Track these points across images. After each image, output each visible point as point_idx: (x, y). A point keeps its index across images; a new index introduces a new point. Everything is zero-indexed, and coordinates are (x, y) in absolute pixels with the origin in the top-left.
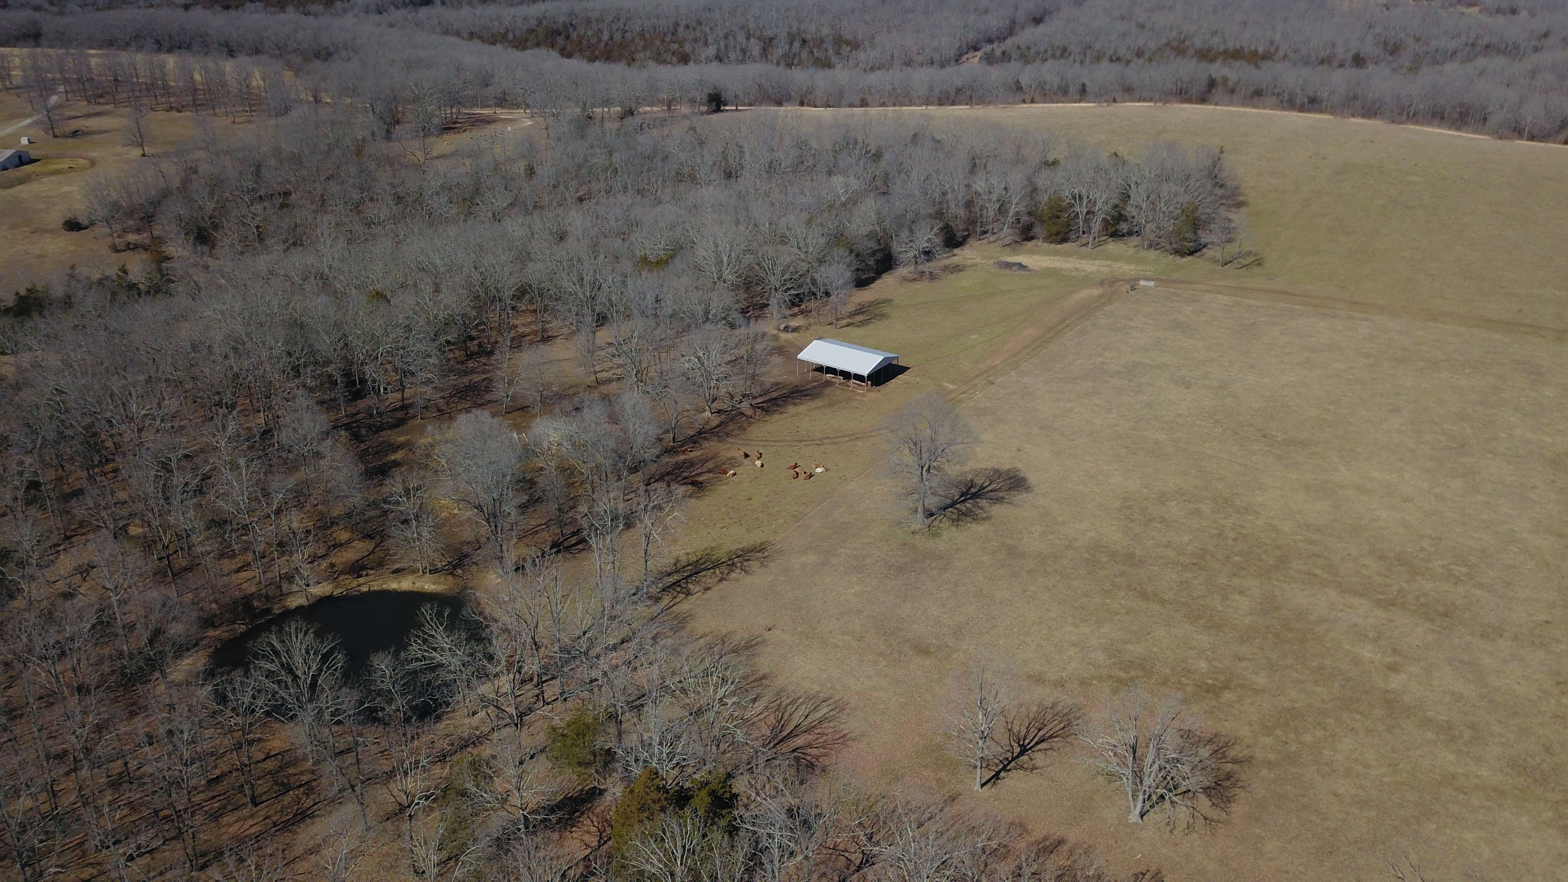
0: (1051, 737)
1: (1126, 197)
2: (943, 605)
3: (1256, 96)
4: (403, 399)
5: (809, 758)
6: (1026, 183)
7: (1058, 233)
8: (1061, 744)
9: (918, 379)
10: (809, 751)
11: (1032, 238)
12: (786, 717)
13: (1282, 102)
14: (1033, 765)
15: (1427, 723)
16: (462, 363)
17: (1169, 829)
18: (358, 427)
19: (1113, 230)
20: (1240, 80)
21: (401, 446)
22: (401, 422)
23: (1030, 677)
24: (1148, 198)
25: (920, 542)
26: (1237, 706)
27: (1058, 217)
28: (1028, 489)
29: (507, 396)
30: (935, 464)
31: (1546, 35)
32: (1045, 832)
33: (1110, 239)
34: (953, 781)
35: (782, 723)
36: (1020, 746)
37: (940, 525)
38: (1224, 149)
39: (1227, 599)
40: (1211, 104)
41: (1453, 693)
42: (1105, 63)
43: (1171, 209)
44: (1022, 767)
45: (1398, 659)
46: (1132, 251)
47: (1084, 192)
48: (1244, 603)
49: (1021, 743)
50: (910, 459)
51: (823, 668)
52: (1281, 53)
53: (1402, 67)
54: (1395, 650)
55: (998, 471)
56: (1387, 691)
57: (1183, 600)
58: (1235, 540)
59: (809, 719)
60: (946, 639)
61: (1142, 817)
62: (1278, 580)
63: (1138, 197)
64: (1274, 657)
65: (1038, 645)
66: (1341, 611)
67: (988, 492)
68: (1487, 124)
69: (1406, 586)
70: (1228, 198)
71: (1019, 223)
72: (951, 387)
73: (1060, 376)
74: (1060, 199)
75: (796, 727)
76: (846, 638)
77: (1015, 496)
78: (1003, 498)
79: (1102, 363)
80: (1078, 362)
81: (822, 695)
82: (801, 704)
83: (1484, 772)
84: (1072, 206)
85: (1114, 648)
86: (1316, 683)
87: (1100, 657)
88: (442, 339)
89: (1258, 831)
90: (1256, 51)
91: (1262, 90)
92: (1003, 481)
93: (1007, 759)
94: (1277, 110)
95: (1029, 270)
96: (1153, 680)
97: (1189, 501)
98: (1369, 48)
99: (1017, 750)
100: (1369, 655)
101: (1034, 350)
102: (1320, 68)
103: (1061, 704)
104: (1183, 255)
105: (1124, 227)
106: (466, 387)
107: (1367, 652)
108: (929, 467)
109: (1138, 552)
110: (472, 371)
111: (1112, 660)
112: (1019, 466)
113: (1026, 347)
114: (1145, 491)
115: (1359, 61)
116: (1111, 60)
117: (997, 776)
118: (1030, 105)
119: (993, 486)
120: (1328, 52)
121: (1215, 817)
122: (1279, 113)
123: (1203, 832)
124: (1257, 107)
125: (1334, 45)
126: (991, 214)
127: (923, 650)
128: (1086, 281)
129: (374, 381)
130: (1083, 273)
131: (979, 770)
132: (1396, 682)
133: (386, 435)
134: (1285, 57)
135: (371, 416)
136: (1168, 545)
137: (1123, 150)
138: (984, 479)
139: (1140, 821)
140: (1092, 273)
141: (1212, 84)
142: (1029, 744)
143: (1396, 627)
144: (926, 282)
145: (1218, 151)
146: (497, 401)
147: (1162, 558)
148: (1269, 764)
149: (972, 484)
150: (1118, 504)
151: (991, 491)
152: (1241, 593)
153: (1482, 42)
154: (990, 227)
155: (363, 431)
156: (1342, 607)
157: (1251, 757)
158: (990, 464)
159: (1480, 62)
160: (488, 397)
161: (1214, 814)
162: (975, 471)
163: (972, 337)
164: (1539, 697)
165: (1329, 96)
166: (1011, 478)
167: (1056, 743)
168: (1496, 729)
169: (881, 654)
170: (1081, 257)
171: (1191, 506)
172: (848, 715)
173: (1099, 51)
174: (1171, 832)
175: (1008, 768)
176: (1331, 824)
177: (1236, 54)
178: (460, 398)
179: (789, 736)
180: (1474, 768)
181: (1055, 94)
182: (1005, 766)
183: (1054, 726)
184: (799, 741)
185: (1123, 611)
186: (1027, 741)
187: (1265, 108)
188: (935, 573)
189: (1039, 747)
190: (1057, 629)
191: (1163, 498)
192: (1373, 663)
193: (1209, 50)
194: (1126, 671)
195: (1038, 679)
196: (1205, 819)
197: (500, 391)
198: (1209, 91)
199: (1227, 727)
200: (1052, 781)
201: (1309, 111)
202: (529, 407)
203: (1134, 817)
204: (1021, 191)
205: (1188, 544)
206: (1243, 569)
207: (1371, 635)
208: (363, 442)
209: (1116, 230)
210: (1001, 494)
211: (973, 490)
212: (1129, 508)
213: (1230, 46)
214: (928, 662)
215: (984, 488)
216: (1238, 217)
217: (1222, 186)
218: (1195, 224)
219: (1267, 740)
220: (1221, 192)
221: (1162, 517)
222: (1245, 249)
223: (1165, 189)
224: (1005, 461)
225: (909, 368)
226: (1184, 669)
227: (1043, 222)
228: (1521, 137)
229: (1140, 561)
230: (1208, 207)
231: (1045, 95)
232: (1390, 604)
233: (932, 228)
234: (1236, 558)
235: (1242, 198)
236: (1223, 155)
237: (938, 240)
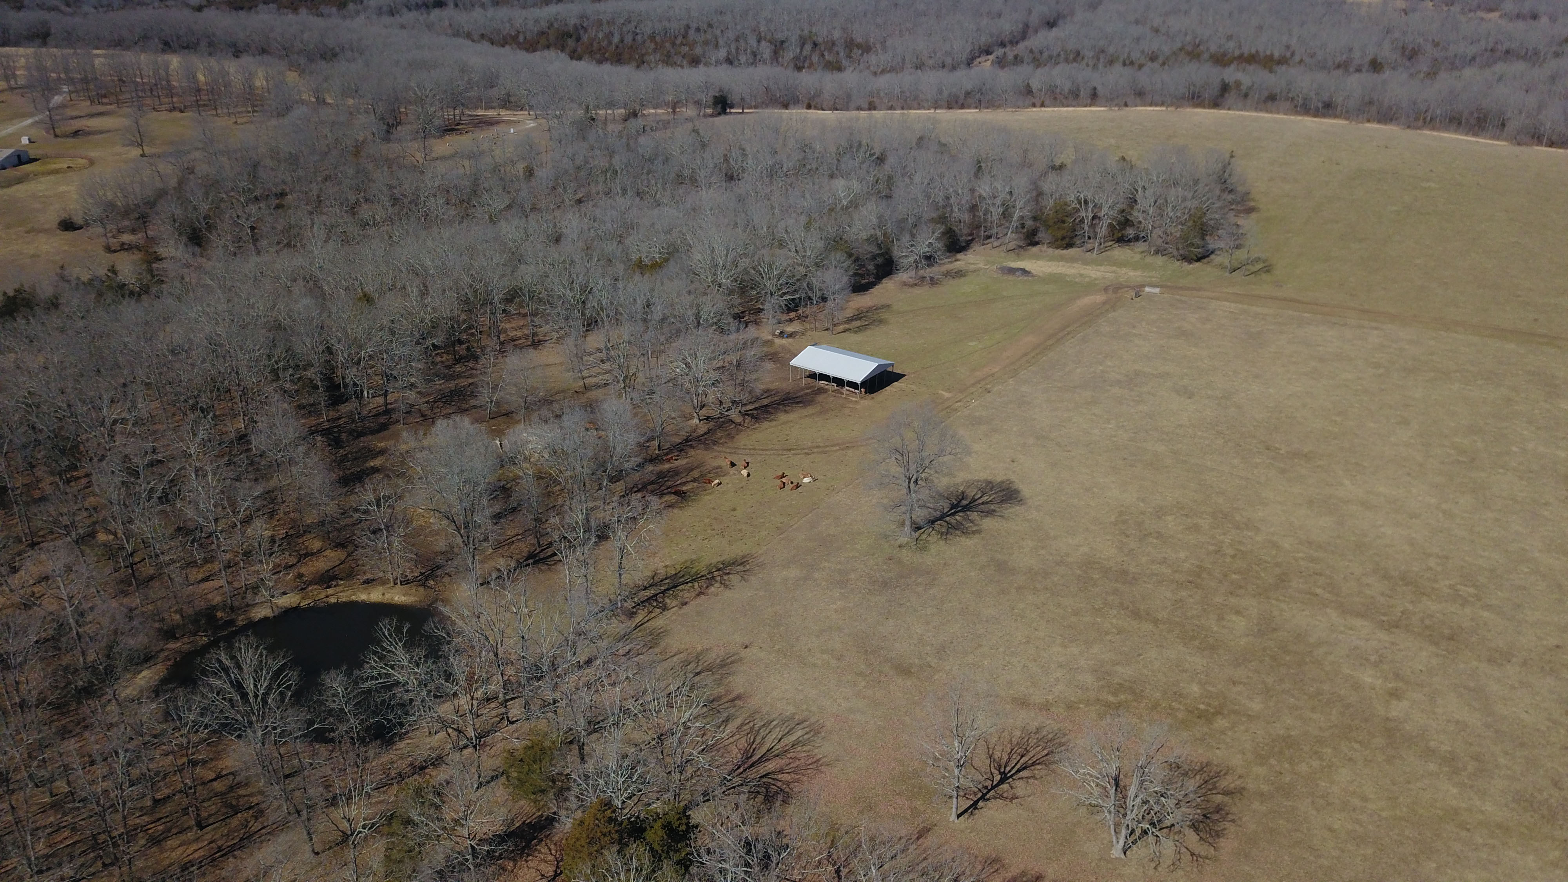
0: (1033, 764)
1: (1132, 202)
2: (928, 623)
3: (1270, 100)
4: (386, 404)
5: (779, 784)
6: (1031, 187)
7: (1063, 238)
8: (1043, 772)
9: (913, 387)
10: (780, 776)
11: (1036, 244)
12: (758, 741)
13: (1296, 107)
14: (1014, 794)
15: (1429, 753)
16: (449, 367)
17: (1153, 865)
18: (339, 432)
19: (1120, 235)
20: (1253, 85)
21: (382, 452)
22: (384, 427)
23: (1014, 700)
24: (1155, 202)
25: (906, 555)
26: (1230, 733)
27: (1063, 222)
28: (1021, 501)
29: (492, 402)
30: (923, 475)
32: (1022, 867)
33: (1116, 245)
34: (929, 811)
35: (754, 746)
36: (1000, 773)
37: (928, 539)
38: (1234, 154)
39: (1223, 619)
40: (1223, 108)
41: (1457, 722)
42: (1118, 68)
43: (1178, 214)
44: (1001, 797)
45: (1400, 684)
46: (1137, 257)
47: (1090, 197)
48: (1240, 624)
49: (1002, 770)
50: (896, 470)
51: (800, 688)
52: (1297, 58)
53: (1419, 72)
54: (1397, 676)
55: (991, 482)
56: (1388, 719)
57: (1177, 619)
58: (1233, 557)
59: (782, 743)
60: (929, 659)
61: (1125, 853)
62: (1277, 600)
63: (1145, 202)
64: (1270, 680)
65: (1024, 666)
66: (1341, 632)
67: (979, 504)
68: (1506, 129)
69: (1410, 607)
70: (1237, 203)
71: (1023, 227)
72: (947, 395)
73: (1059, 385)
74: (1065, 204)
75: (768, 751)
76: (825, 656)
77: (1007, 509)
78: (994, 511)
79: (1102, 371)
80: (1078, 370)
81: (797, 717)
82: (775, 727)
84: (1077, 210)
85: (1103, 669)
86: (1313, 709)
87: (1088, 679)
88: (429, 342)
89: (1247, 868)
90: (1272, 55)
91: (1276, 95)
92: (995, 493)
93: (986, 787)
94: (1291, 115)
95: (1033, 276)
96: (1143, 705)
97: (1187, 516)
98: (1386, 53)
99: (998, 778)
100: (1370, 680)
101: (1033, 357)
102: (1336, 73)
103: (1045, 729)
104: (1190, 261)
105: (1130, 232)
106: (451, 391)
107: (1367, 677)
108: (917, 478)
109: (1132, 569)
110: (460, 376)
111: (1100, 683)
112: (1013, 478)
113: (1026, 355)
114: (1142, 505)
115: (1376, 66)
116: (1124, 64)
117: (974, 805)
118: (1040, 109)
119: (985, 498)
120: (1344, 57)
121: (1202, 853)
122: (1292, 117)
123: (1189, 869)
124: (1271, 112)
125: (1351, 50)
126: (995, 218)
127: (905, 671)
128: (1090, 287)
129: (355, 385)
130: (1087, 279)
131: (955, 799)
132: (1397, 709)
133: (366, 441)
134: (1301, 61)
135: (353, 421)
136: (1164, 561)
137: (1131, 155)
138: (976, 490)
139: (1123, 856)
140: (1096, 279)
141: (1225, 88)
142: (1010, 771)
143: (1399, 650)
144: (927, 288)
145: (1228, 155)
146: (481, 407)
147: (1156, 575)
148: (1262, 796)
149: (963, 496)
150: (1113, 519)
151: (983, 503)
152: (1238, 613)
153: (1503, 48)
154: (994, 231)
155: (344, 436)
156: (1342, 629)
157: (1244, 789)
158: (983, 476)
159: (1500, 67)
160: (473, 402)
161: (1201, 849)
162: (967, 482)
163: (971, 344)
164: (1548, 728)
165: (1344, 100)
166: (1003, 490)
167: (1038, 770)
168: (1502, 761)
169: (860, 674)
170: (1086, 263)
171: (1189, 520)
172: (823, 738)
173: (1112, 55)
174: (1155, 868)
175: (987, 797)
176: (1325, 862)
177: (1252, 59)
178: (445, 403)
179: (760, 761)
180: (1478, 803)
181: (1065, 98)
182: (984, 795)
183: (1036, 753)
184: (771, 766)
185: (1114, 630)
186: (1008, 769)
187: (1278, 113)
188: (920, 589)
189: (1021, 774)
190: (1044, 649)
191: (1160, 512)
192: (1374, 689)
193: (1224, 54)
194: (1115, 694)
195: (1023, 703)
196: (1192, 854)
197: (484, 397)
198: (1222, 96)
199: (1218, 756)
200: (1033, 812)
201: (1324, 116)
202: (512, 413)
203: (1116, 852)
204: (1026, 196)
205: (1184, 561)
206: (1241, 587)
207: (1373, 658)
208: (342, 447)
209: (1122, 236)
210: (992, 507)
211: (965, 502)
212: (1124, 522)
213: (1246, 50)
214: (909, 683)
215: (975, 501)
216: (1247, 223)
217: (1231, 191)
218: (1203, 229)
219: (1261, 770)
220: (1230, 197)
221: (1158, 532)
222: (1254, 255)
223: (1173, 194)
224: (998, 473)
225: (904, 375)
226: (1175, 693)
227: (1048, 227)
228: (1540, 143)
229: (1134, 578)
230: (1216, 212)
231: (1055, 99)
232: (1393, 626)
233: (933, 233)
234: (1234, 576)
235: (1252, 204)
236: (1233, 160)
237: (939, 245)
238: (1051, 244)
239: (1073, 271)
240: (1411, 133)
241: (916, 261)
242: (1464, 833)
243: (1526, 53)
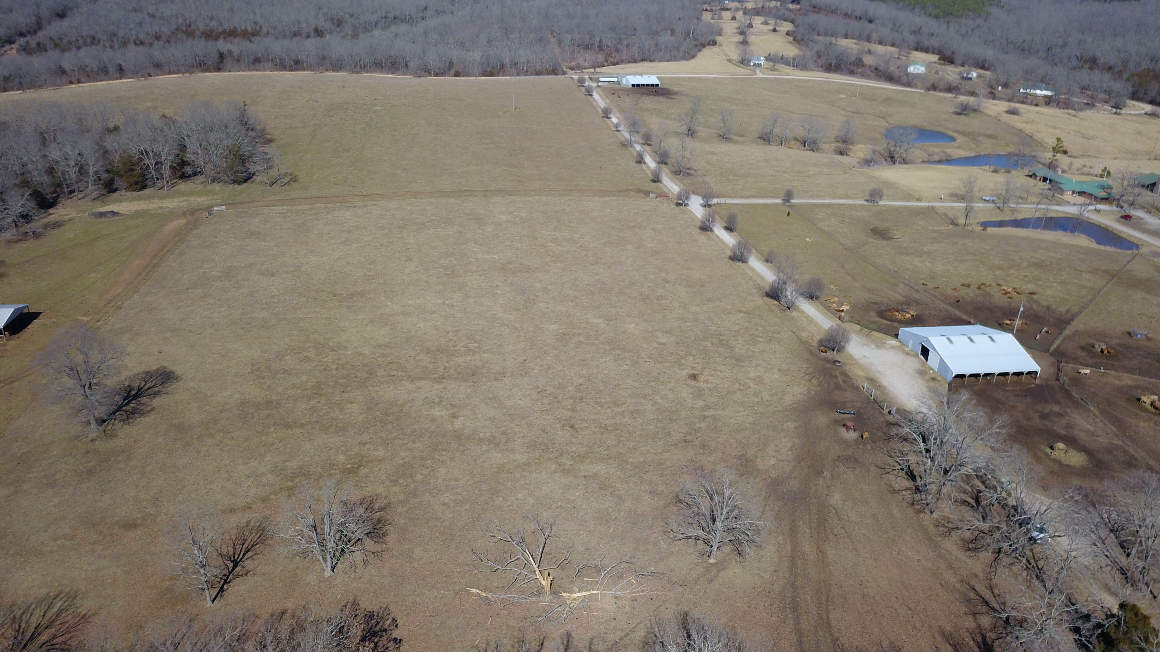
1: (183, 147)
3: (256, 62)
6: (96, 147)
7: (136, 183)
9: (53, 320)
10: (55, 641)
11: (115, 191)
13: (276, 65)
14: (247, 570)
15: (481, 440)
19: (181, 173)
20: (241, 52)
23: (223, 511)
24: (201, 145)
25: (100, 445)
27: (133, 170)
28: (178, 379)
30: (95, 381)
31: (426, 9)
33: (181, 181)
34: (189, 608)
36: (232, 561)
37: (114, 427)
38: (246, 103)
39: (343, 409)
40: (225, 71)
41: (490, 418)
42: (131, 46)
43: (221, 151)
44: (238, 576)
45: (455, 409)
46: (200, 187)
47: (149, 149)
48: (355, 408)
49: (233, 559)
52: (264, 30)
53: (347, 35)
54: (452, 405)
55: (148, 372)
56: (455, 431)
58: (337, 369)
60: (148, 510)
61: (333, 571)
62: (372, 386)
63: (192, 146)
64: (384, 435)
65: (222, 487)
66: (415, 392)
67: (145, 391)
68: (409, 67)
69: (447, 365)
70: (260, 137)
71: (100, 180)
72: (86, 319)
73: (175, 290)
74: (130, 156)
77: (168, 387)
78: (159, 391)
79: (204, 273)
80: (186, 276)
83: (517, 457)
84: (141, 160)
86: (414, 442)
90: (246, 30)
91: (260, 58)
92: (155, 379)
93: (225, 575)
94: (274, 71)
95: (122, 215)
97: (298, 353)
98: (322, 23)
100: (439, 413)
101: (147, 275)
102: (294, 39)
103: (253, 521)
104: (239, 183)
105: (188, 170)
107: (437, 412)
108: (90, 384)
109: (274, 398)
112: (165, 364)
113: (140, 274)
114: (266, 355)
115: (319, 33)
116: (136, 44)
117: (222, 590)
118: (78, 85)
119: (149, 385)
120: (296, 28)
122: (276, 73)
124: (260, 71)
125: (299, 22)
126: (74, 176)
127: (131, 525)
128: (171, 215)
130: (167, 210)
131: (207, 591)
132: (458, 424)
134: (268, 33)
136: (294, 386)
137: (169, 113)
138: (139, 381)
140: (173, 209)
141: (222, 56)
143: (449, 391)
144: (32, 241)
145: (242, 105)
147: (292, 396)
149: (130, 388)
150: (249, 370)
151: (148, 389)
152: (351, 402)
153: (391, 15)
154: (75, 187)
156: (415, 390)
158: (140, 369)
159: (393, 28)
162: (130, 378)
163: (91, 276)
164: (532, 404)
165: (307, 58)
166: (161, 375)
168: (517, 430)
170: (161, 198)
171: (301, 355)
173: (123, 38)
175: (229, 580)
177: (232, 33)
179: (32, 637)
180: (512, 457)
181: (97, 74)
182: (226, 580)
183: (253, 538)
186: (236, 556)
187: (265, 71)
188: (121, 465)
189: (247, 556)
191: (280, 356)
192: (442, 417)
193: (212, 31)
194: (291, 481)
195: (230, 510)
196: (373, 553)
198: (222, 62)
201: (296, 70)
203: (328, 573)
204: (94, 154)
205: (306, 382)
206: (348, 386)
207: (436, 401)
209: (183, 173)
210: (157, 389)
211: (133, 393)
212: (258, 369)
213: (226, 27)
214: (138, 532)
215: (142, 389)
216: (270, 150)
217: (252, 129)
218: (243, 160)
219: (396, 489)
220: (253, 134)
221: (284, 369)
222: (283, 172)
223: (212, 137)
224: (152, 363)
225: (41, 313)
226: (330, 465)
227: (121, 176)
228: (430, 75)
229: (278, 404)
230: (247, 146)
231: (88, 75)
232: (441, 379)
233: (23, 195)
234: (341, 381)
235: (270, 136)
236: (246, 108)
237: (32, 204)
238: (127, 189)
239: (153, 206)
240: (354, 76)
241: (14, 221)
242: (510, 475)
243: (406, 18)
